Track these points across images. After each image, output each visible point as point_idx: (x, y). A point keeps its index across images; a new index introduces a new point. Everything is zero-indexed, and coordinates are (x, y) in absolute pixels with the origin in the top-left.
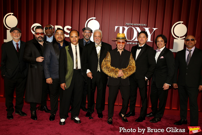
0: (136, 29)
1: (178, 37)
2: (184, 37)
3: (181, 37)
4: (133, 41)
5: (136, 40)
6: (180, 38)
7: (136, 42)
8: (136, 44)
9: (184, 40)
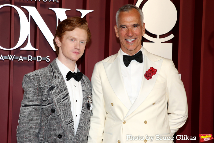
0: (27, 13)
1: (155, 36)
2: (172, 36)
3: (162, 36)
4: (18, 52)
5: (29, 47)
6: (158, 40)
7: (28, 52)
8: (29, 62)
9: (172, 44)
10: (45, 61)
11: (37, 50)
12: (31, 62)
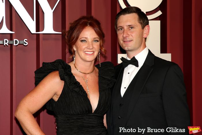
2: (159, 13)
8: (5, 46)
9: (160, 21)
11: (14, 33)
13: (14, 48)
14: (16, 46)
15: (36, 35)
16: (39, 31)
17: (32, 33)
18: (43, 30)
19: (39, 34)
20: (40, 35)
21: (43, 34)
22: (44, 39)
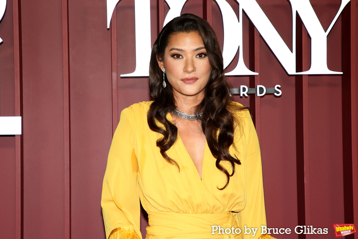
0: (235, 5)
8: (241, 97)
10: (273, 94)
11: (257, 74)
12: (246, 97)
13: (257, 101)
14: (261, 97)
15: (294, 77)
16: (302, 71)
17: (290, 73)
18: (309, 68)
19: (302, 75)
20: (303, 77)
21: (309, 75)
22: (310, 85)
